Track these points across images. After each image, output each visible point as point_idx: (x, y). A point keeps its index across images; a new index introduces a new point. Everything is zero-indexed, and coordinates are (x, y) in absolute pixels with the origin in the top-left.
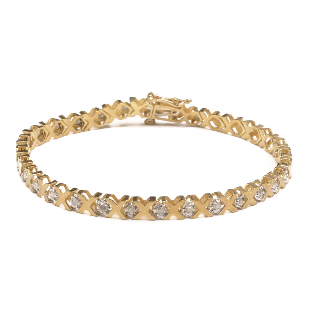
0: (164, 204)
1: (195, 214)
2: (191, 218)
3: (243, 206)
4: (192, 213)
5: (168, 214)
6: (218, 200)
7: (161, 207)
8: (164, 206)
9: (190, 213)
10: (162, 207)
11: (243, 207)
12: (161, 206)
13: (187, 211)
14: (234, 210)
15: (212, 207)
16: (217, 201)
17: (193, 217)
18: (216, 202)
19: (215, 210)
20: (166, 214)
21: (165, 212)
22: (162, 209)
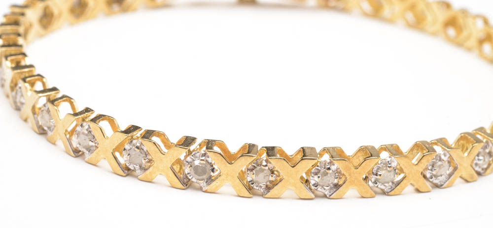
0: (334, 165)
1: (398, 187)
2: (388, 195)
3: (486, 169)
4: (391, 184)
5: (341, 186)
6: (445, 155)
7: (328, 171)
8: (333, 168)
9: (386, 185)
10: (331, 171)
11: (488, 171)
12: (329, 169)
13: (380, 181)
14: (472, 177)
15: (431, 170)
16: (443, 157)
17: (393, 192)
18: (440, 160)
19: (436, 176)
20: (337, 186)
21: (336, 181)
22: (329, 175)
